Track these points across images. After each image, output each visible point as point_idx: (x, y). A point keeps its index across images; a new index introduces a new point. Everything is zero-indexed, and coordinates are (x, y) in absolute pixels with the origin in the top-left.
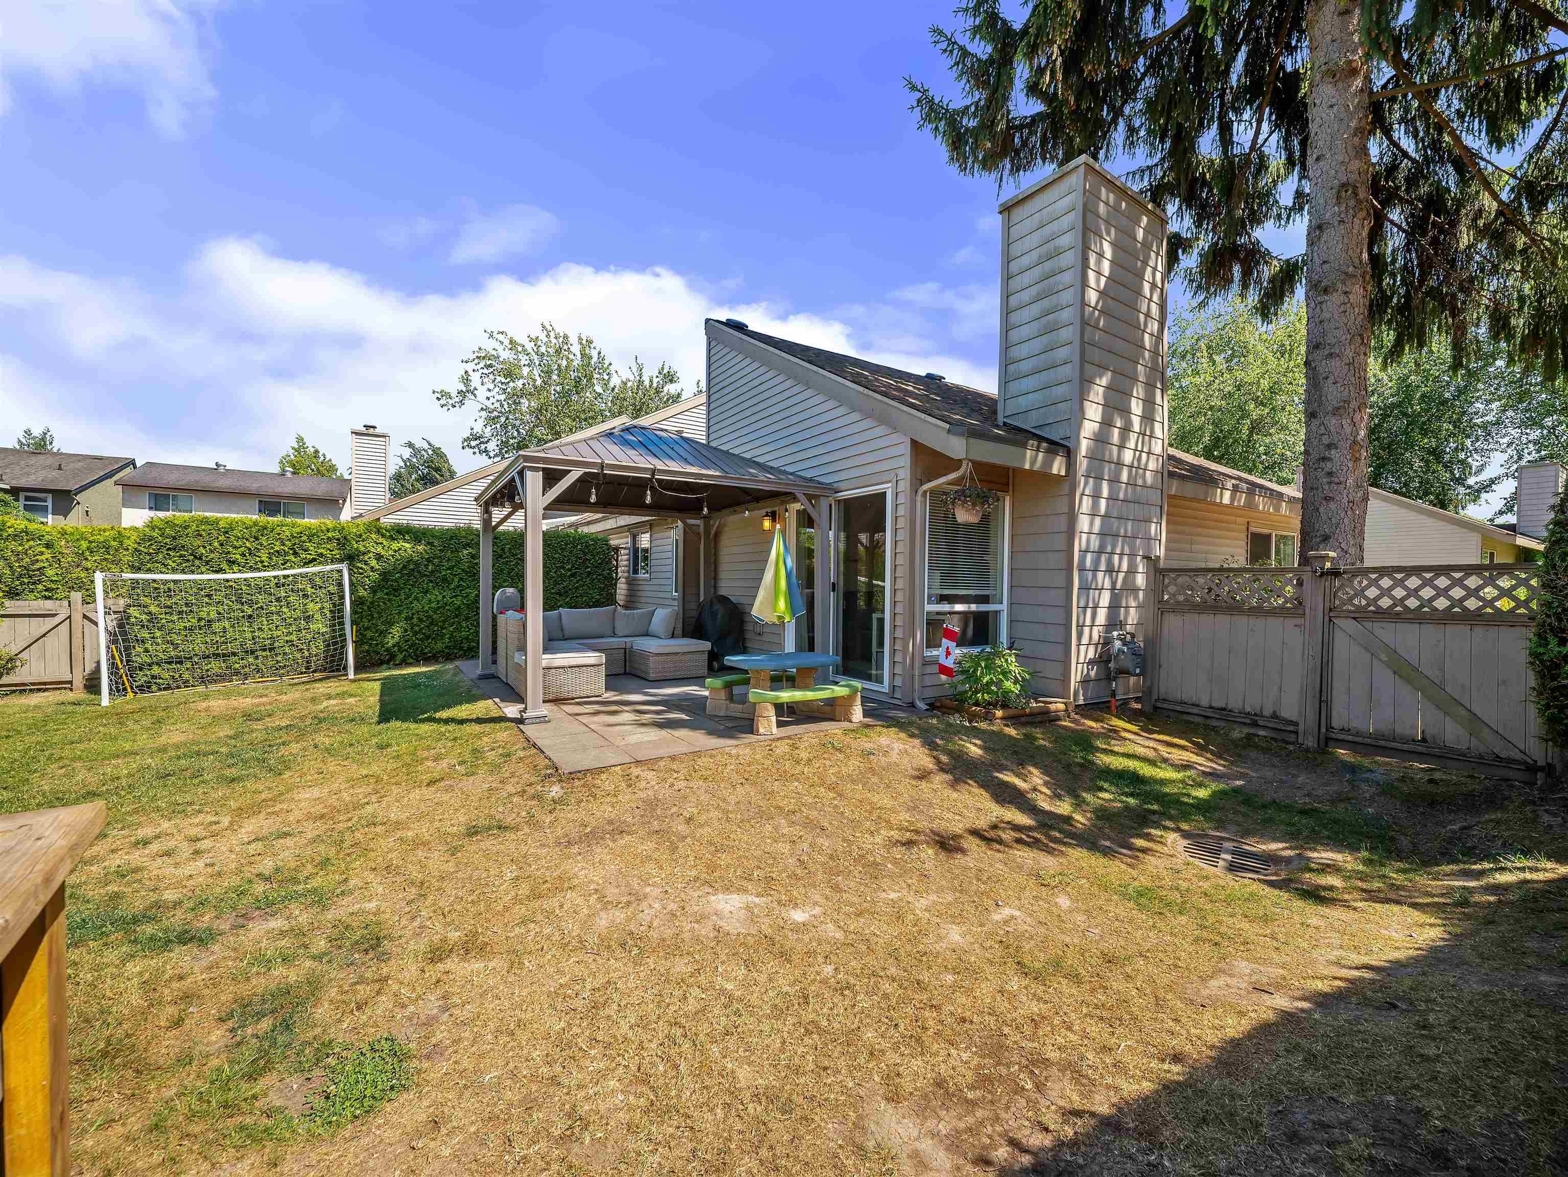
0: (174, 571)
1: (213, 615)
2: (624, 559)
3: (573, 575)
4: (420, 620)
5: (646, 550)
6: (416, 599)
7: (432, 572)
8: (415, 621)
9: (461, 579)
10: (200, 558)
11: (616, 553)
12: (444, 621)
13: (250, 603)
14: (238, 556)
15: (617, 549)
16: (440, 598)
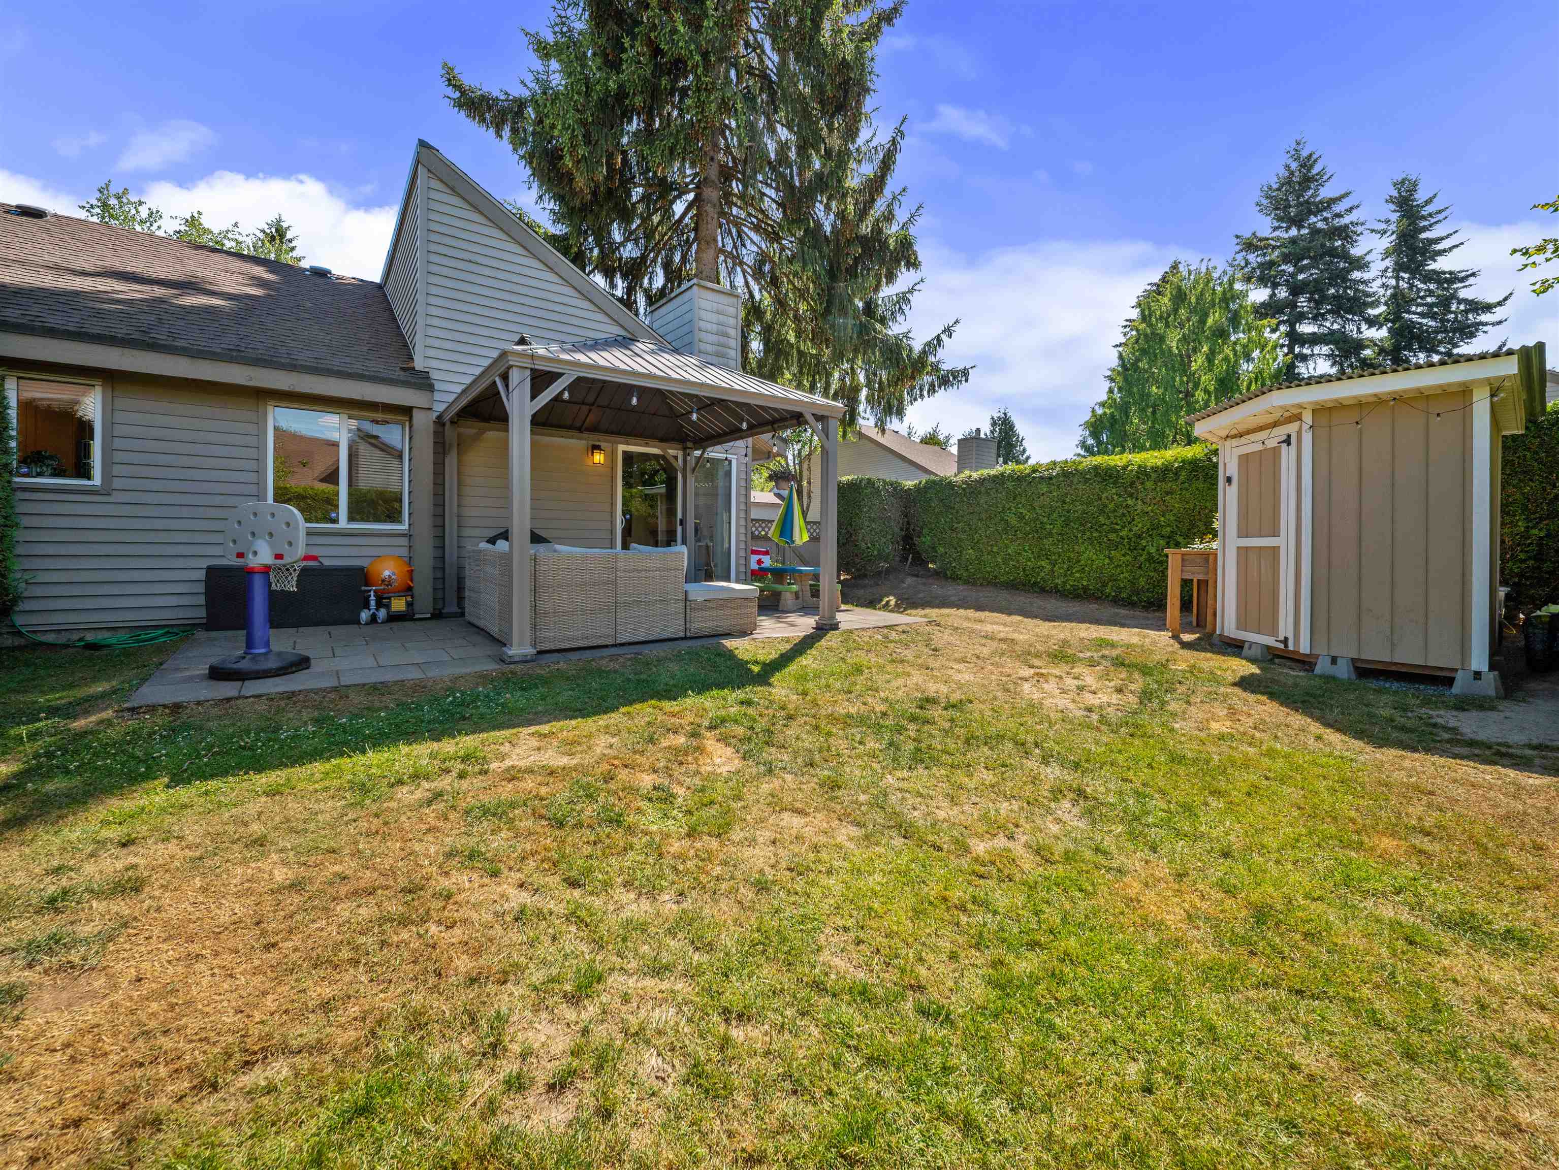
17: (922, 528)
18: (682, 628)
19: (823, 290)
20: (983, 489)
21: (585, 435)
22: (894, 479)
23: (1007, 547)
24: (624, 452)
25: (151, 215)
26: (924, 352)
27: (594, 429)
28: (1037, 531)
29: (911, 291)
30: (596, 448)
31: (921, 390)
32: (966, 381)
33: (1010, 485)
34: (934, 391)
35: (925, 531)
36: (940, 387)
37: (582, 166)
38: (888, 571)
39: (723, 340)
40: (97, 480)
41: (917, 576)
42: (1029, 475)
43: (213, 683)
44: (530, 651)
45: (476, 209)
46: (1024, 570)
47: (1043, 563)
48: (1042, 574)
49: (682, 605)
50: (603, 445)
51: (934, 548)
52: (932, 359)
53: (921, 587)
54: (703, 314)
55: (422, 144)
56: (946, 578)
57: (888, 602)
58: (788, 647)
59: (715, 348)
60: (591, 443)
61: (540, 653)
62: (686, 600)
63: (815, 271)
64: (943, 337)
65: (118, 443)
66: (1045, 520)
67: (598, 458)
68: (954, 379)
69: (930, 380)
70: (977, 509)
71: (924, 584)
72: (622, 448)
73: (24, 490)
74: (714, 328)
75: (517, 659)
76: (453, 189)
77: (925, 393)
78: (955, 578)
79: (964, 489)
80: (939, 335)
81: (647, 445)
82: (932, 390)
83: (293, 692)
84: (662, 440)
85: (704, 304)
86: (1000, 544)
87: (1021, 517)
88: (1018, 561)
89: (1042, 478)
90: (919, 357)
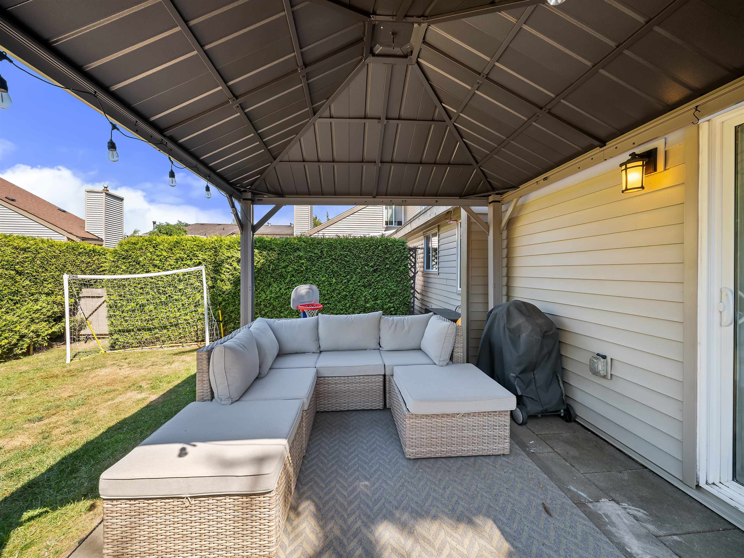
0: (125, 272)
1: (145, 302)
2: (420, 256)
3: (375, 271)
4: (266, 306)
5: (435, 250)
6: (263, 290)
7: (273, 270)
8: (262, 306)
9: (293, 276)
10: (139, 264)
11: (415, 253)
12: (281, 307)
13: (165, 293)
14: (158, 262)
15: (415, 249)
16: (278, 289)
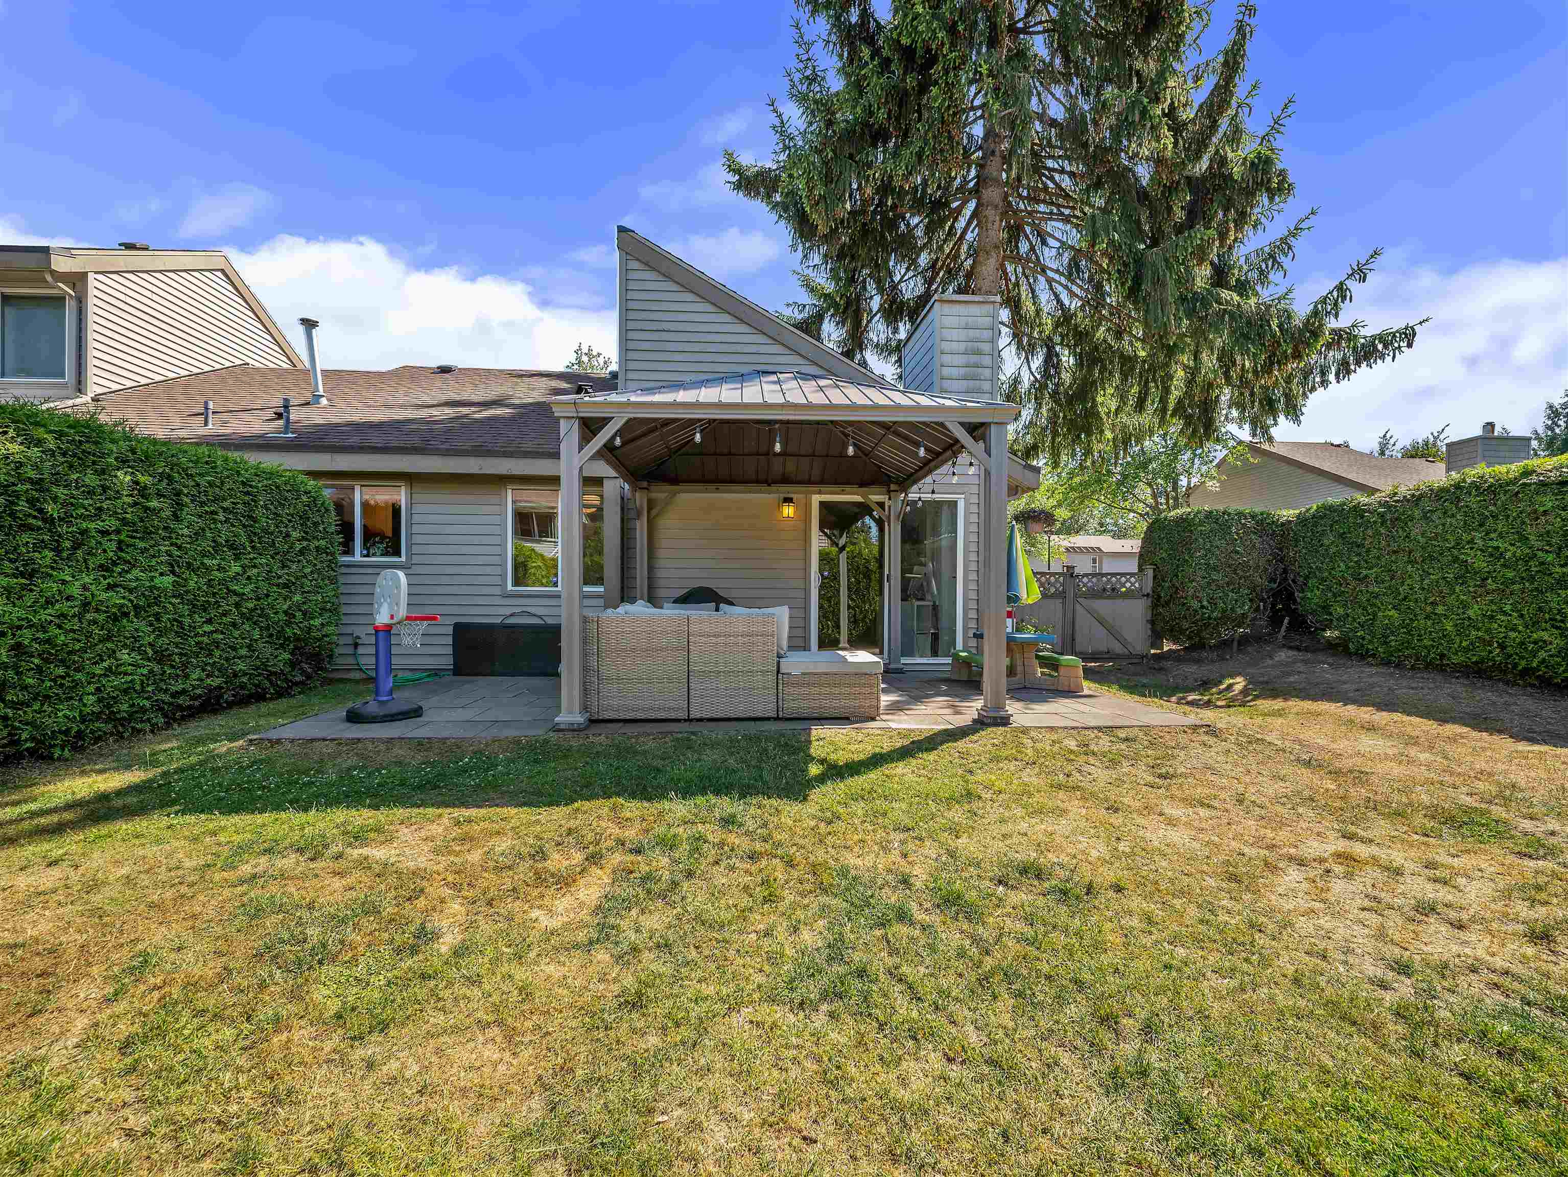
17: (1307, 578)
18: (773, 706)
19: (1125, 265)
20: (1417, 513)
21: (774, 488)
22: (1257, 510)
23: (1465, 606)
24: (822, 504)
25: (605, 363)
26: (1315, 313)
27: (785, 480)
28: (1532, 579)
29: (1294, 233)
30: (788, 500)
31: (1323, 374)
32: (1410, 345)
33: (1473, 501)
34: (1348, 372)
35: (1312, 582)
36: (1358, 363)
37: (821, 206)
38: (1244, 641)
39: (974, 359)
40: (403, 559)
41: (1298, 649)
42: (1514, 481)
43: (349, 725)
44: (579, 719)
45: (668, 277)
46: (1502, 646)
47: (1545, 636)
48: (1542, 654)
49: (772, 678)
50: (795, 497)
51: (1326, 608)
52: (1332, 323)
53: (1300, 667)
54: (947, 334)
55: (622, 230)
56: (1348, 654)
57: (1230, 686)
58: (906, 742)
59: (963, 371)
60: (782, 496)
61: (593, 722)
62: (778, 672)
63: (1111, 242)
64: (1352, 285)
65: (415, 529)
66: (1550, 558)
67: (788, 511)
68: (1386, 347)
69: (1339, 356)
70: (1407, 545)
71: (1305, 662)
72: (816, 499)
73: (348, 566)
74: (962, 347)
75: (562, 726)
76: (646, 264)
77: (1332, 377)
78: (1363, 656)
79: (1382, 515)
80: (1341, 283)
81: (843, 492)
82: (1344, 370)
83: (359, 739)
84: (862, 485)
85: (947, 321)
86: (1451, 600)
87: (1496, 555)
88: (1489, 631)
89: (1543, 484)
90: (1307, 323)
